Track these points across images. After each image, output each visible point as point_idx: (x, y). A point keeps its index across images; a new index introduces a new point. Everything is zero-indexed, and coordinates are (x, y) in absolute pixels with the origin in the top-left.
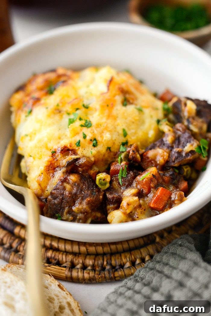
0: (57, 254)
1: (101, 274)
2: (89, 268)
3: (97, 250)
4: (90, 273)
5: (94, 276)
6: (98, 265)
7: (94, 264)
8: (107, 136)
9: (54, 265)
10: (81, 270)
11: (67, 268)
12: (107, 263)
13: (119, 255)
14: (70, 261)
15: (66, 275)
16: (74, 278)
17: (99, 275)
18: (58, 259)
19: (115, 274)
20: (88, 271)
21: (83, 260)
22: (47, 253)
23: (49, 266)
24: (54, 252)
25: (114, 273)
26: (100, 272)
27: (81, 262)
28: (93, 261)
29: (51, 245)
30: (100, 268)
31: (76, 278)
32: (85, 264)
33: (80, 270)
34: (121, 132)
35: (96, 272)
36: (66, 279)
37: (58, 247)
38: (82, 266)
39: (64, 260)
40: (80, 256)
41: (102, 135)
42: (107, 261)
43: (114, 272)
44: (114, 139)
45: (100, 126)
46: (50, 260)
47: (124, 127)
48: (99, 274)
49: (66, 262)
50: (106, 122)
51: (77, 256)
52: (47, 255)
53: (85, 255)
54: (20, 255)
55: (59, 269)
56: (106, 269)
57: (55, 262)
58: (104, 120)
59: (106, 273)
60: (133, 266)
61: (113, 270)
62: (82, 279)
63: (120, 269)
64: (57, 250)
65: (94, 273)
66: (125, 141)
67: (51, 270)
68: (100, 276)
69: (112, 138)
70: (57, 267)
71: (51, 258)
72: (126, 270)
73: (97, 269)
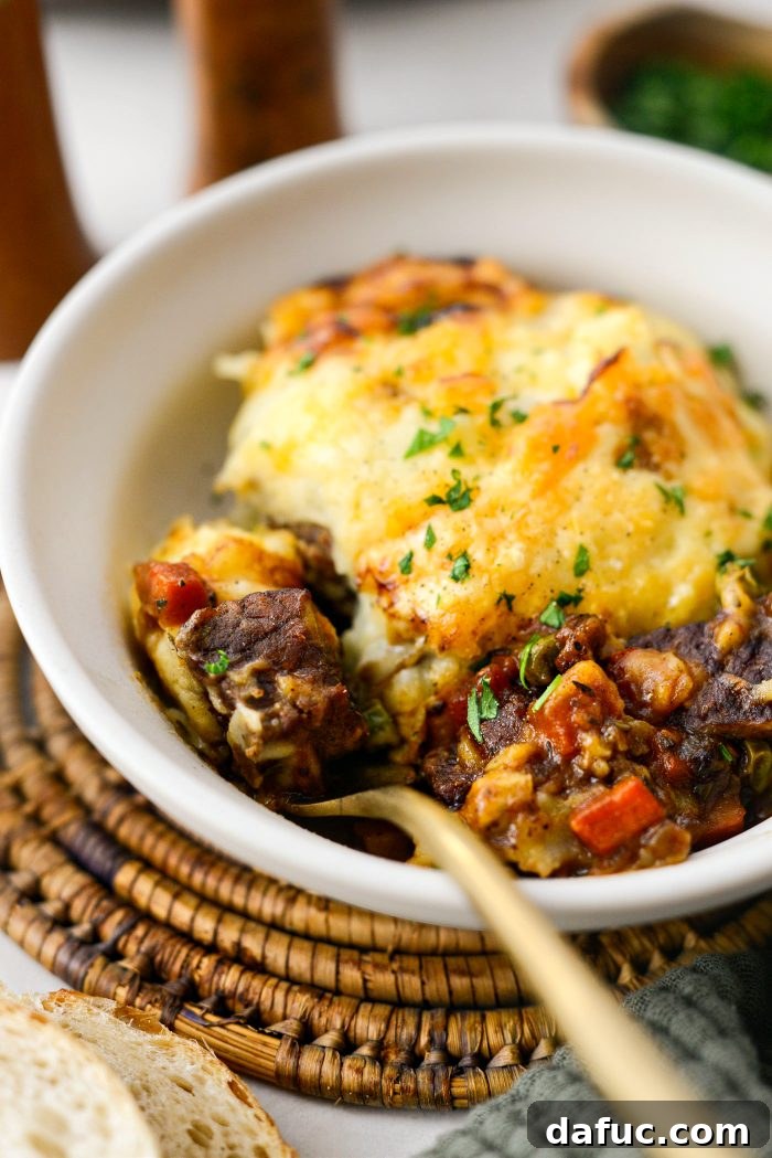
0: (256, 983)
1: (403, 1078)
2: (365, 1051)
3: (401, 989)
4: (366, 1070)
5: (376, 1084)
6: (396, 1043)
7: (384, 1038)
8: (512, 554)
9: (238, 1023)
10: (334, 1056)
11: (283, 1042)
12: (431, 1041)
13: (478, 1019)
14: (298, 1017)
15: (277, 1063)
16: (306, 1081)
17: (397, 1081)
18: (258, 1004)
19: (454, 1084)
20: (359, 1064)
21: (347, 1019)
22: (220, 977)
23: (222, 1026)
24: (247, 976)
25: (451, 1081)
26: (401, 1073)
27: (338, 1024)
28: (383, 1027)
29: (238, 945)
30: (403, 1055)
31: (311, 1081)
32: (352, 1034)
33: (329, 1054)
34: (569, 555)
35: (388, 1071)
36: (274, 1081)
37: (264, 957)
38: (340, 1040)
39: (279, 1010)
40: (336, 999)
41: (495, 547)
42: (431, 1034)
43: (452, 1077)
44: (534, 570)
45: (498, 512)
46: (230, 1003)
47: (586, 540)
48: (395, 1078)
49: (285, 1017)
50: (525, 505)
51: (326, 1003)
52: (218, 984)
53: (355, 1002)
54: (125, 969)
55: (254, 1041)
56: (426, 1062)
57: (247, 1012)
58: (523, 495)
59: (423, 1079)
60: (523, 1065)
61: (450, 1069)
62: (332, 1088)
63: (474, 1068)
64: (258, 967)
65: (377, 1070)
66: (572, 592)
67: (226, 1042)
68: (398, 1086)
69: (528, 564)
70: (250, 1033)
71: (233, 994)
72: (495, 1074)
73: (392, 1057)
